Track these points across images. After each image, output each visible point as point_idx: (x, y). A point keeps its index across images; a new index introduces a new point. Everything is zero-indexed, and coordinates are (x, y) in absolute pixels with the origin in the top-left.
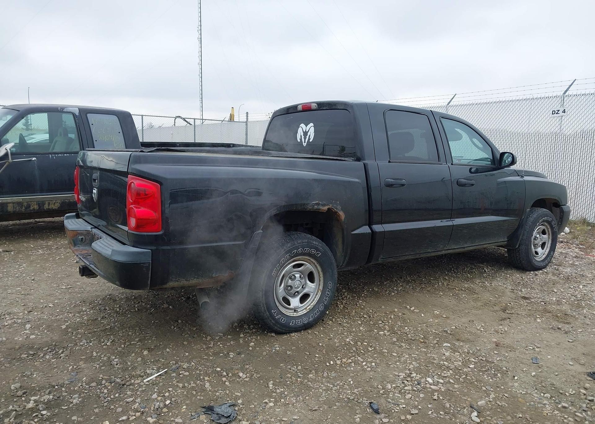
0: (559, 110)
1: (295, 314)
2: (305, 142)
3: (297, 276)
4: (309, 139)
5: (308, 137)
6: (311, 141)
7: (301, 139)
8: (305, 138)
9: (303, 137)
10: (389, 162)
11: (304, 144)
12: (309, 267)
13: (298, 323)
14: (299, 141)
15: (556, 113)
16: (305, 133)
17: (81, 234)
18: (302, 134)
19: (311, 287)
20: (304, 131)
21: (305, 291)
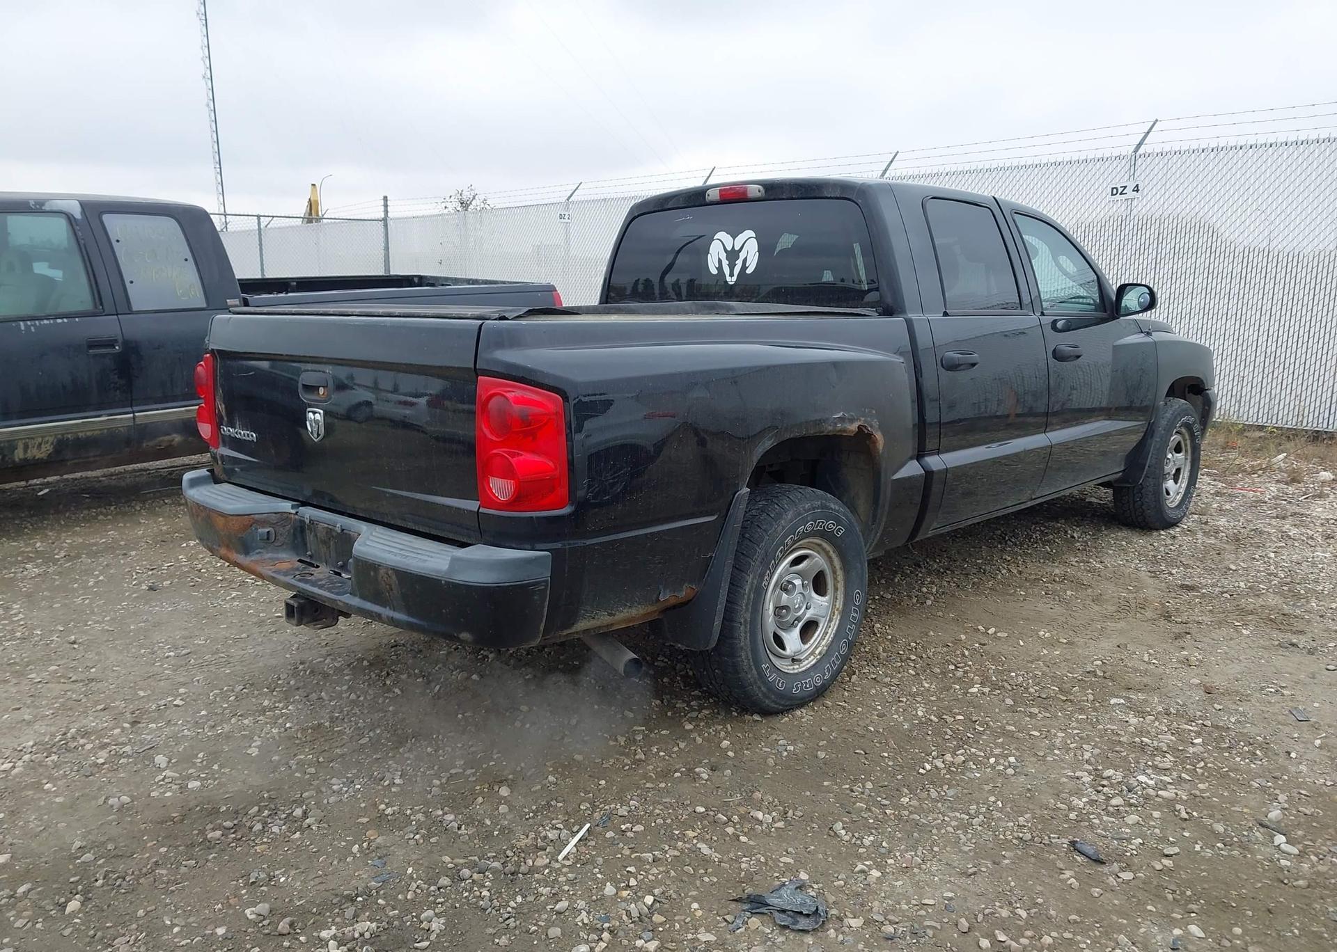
0: (1125, 187)
1: (797, 669)
2: (732, 275)
3: (798, 582)
4: (744, 267)
5: (739, 263)
6: (749, 271)
7: (720, 268)
8: (732, 267)
9: (725, 263)
10: (946, 314)
11: (728, 279)
12: (817, 561)
13: (806, 687)
14: (714, 271)
15: (1119, 192)
16: (733, 255)
17: (264, 522)
18: (723, 256)
19: (819, 605)
20: (729, 249)
21: (809, 614)
